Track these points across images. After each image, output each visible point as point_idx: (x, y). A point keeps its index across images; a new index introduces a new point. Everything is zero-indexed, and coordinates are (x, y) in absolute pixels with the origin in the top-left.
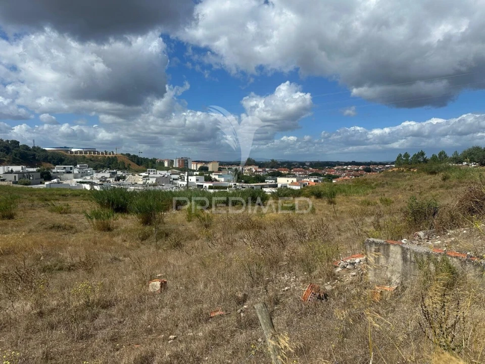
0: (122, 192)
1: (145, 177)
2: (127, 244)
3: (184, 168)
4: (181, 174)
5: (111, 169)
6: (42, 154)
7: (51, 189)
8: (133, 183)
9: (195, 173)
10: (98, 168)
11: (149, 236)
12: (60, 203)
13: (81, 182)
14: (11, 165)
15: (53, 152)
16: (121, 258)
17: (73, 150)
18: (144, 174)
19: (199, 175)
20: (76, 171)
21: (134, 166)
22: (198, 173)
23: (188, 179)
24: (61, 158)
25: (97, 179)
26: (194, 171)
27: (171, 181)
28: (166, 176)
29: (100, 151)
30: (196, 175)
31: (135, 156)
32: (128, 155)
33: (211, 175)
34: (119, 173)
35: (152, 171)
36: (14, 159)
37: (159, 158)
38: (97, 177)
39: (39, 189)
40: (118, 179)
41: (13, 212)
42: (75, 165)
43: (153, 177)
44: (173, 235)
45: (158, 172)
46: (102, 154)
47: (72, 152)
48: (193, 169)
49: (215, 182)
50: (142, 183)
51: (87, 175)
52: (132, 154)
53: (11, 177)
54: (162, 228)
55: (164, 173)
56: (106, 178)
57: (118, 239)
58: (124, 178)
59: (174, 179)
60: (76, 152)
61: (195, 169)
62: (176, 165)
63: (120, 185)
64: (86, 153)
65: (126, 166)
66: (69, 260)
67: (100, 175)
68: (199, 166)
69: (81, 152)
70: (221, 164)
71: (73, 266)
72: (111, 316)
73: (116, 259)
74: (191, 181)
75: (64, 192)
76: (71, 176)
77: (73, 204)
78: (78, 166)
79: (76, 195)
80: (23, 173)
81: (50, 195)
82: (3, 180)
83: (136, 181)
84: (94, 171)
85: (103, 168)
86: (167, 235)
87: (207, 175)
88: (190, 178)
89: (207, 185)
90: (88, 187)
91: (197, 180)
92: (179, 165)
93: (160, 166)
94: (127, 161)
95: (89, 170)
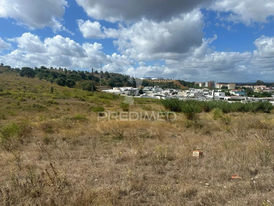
0: (176, 101)
1: (188, 93)
2: (179, 129)
3: (212, 86)
4: (210, 91)
5: (170, 88)
7: (143, 98)
8: (182, 96)
9: (219, 90)
10: (164, 88)
11: (191, 126)
12: (147, 105)
13: (156, 95)
14: (127, 87)
15: (144, 80)
16: (176, 136)
17: (153, 79)
18: (187, 91)
19: (222, 91)
20: (154, 89)
21: (182, 87)
22: (220, 90)
23: (214, 94)
24: (147, 83)
25: (164, 94)
26: (218, 89)
27: (203, 95)
28: (200, 92)
29: (165, 79)
30: (220, 92)
31: (183, 81)
32: (179, 80)
33: (229, 92)
34: (174, 90)
35: (192, 89)
36: (128, 84)
37: (196, 82)
38: (163, 93)
39: (138, 98)
40: (174, 94)
41: (128, 108)
42: (153, 86)
43: (193, 93)
44: (205, 127)
45: (196, 90)
46: (166, 80)
47: (152, 80)
48: (217, 88)
49: (232, 97)
50: (186, 96)
51: (159, 92)
52: (181, 80)
53: (127, 92)
54: (198, 122)
55: (199, 90)
56: (168, 93)
57: (174, 126)
58: (177, 93)
59: (205, 94)
60: (154, 80)
61: (219, 88)
62: (207, 85)
63: (174, 97)
64: (158, 80)
65: (178, 87)
66: (152, 133)
67: (165, 92)
68: (221, 86)
69: (156, 80)
70: (237, 84)
71: (153, 136)
72: (173, 165)
73: (173, 136)
74: (216, 95)
75: (148, 100)
76: (151, 92)
77: (153, 106)
78: (155, 87)
79: (154, 102)
80: (132, 90)
81: (142, 101)
82: (124, 94)
83: (183, 95)
84: (162, 90)
85: (166, 88)
86: (201, 126)
87: (227, 91)
88: (215, 93)
89: (227, 98)
90: (159, 97)
91: (220, 95)
92: (208, 85)
93: (197, 87)
94: (179, 84)
95: (160, 89)
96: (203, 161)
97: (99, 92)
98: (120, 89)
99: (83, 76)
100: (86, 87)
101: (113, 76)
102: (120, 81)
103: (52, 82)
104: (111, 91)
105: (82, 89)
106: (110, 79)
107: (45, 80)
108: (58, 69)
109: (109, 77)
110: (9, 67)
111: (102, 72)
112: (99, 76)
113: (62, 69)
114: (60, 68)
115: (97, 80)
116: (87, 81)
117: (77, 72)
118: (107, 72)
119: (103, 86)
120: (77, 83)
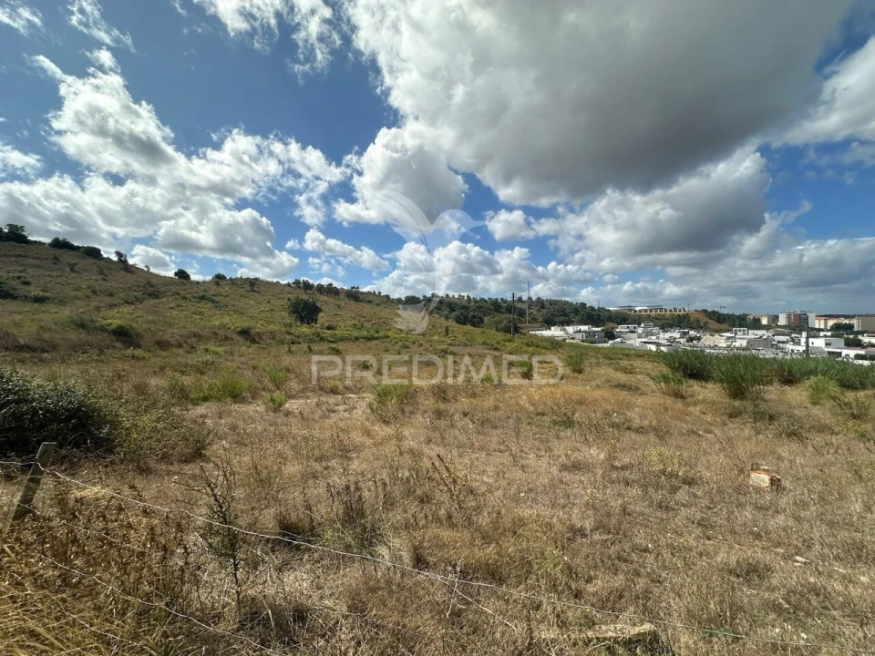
0: (700, 356)
1: (729, 338)
2: (708, 418)
3: (799, 324)
4: (793, 335)
5: (681, 328)
6: (607, 314)
7: (614, 348)
8: (712, 345)
9: (822, 334)
10: (665, 327)
11: (741, 413)
12: (625, 363)
13: (645, 342)
14: (580, 325)
15: (617, 312)
16: (700, 433)
17: (637, 309)
18: (728, 334)
19: (832, 336)
20: (640, 330)
21: (714, 324)
22: (829, 334)
23: (807, 343)
24: (624, 318)
25: (664, 339)
26: (820, 330)
27: (773, 345)
28: (765, 337)
29: (668, 308)
30: (825, 336)
31: (714, 312)
32: (705, 311)
33: (860, 337)
34: (692, 333)
35: (740, 331)
36: (582, 319)
37: (753, 313)
38: (664, 337)
39: (603, 348)
40: (691, 339)
41: (582, 366)
42: (639, 324)
43: (742, 339)
44: (784, 421)
45: (751, 332)
46: (671, 311)
47: (635, 311)
48: (817, 326)
49: (870, 349)
50: (725, 345)
51: (652, 335)
52: (710, 310)
53: (579, 336)
54: (763, 406)
55: (760, 332)
56: (675, 338)
57: (696, 410)
58: (699, 339)
59: (779, 342)
60: (640, 311)
61: (822, 327)
62: (782, 321)
63: (693, 347)
64: (651, 311)
65: (702, 325)
66: (637, 421)
67: (668, 335)
68: (831, 323)
69: (646, 311)
71: (642, 428)
72: (695, 496)
73: (693, 432)
74: (814, 345)
75: (627, 352)
76: (634, 335)
77: (637, 363)
78: (642, 325)
79: (640, 356)
80: (589, 332)
81: (614, 354)
82: (573, 338)
83: (717, 342)
84: (661, 331)
85: (672, 327)
86: (772, 418)
87: (852, 337)
88: (811, 340)
89: (852, 353)
90: (653, 348)
91: (827, 344)
92: (789, 322)
93: (756, 324)
94: (703, 319)
95: (655, 330)
96: (784, 501)
97: (524, 334)
98: (564, 330)
99: (496, 306)
100: (500, 326)
101: (551, 304)
102: (565, 315)
103: (447, 318)
104: (546, 333)
105: (494, 329)
106: (545, 311)
107: (437, 316)
108: (457, 296)
109: (543, 307)
110: (388, 297)
111: (530, 298)
112: (525, 306)
113: (463, 297)
114: (460, 296)
115: (522, 313)
116: (504, 316)
117: (486, 301)
118: (539, 298)
119: (531, 325)
120: (486, 319)
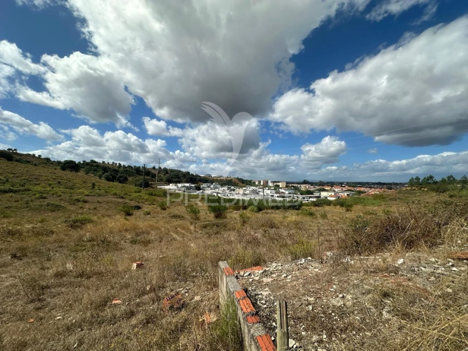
1: (244, 190)
3: (266, 185)
4: (264, 189)
5: (228, 185)
6: (199, 178)
9: (271, 188)
10: (222, 185)
13: (213, 192)
14: (185, 183)
15: (204, 177)
18: (244, 188)
20: (212, 186)
21: (240, 184)
22: (273, 188)
24: (207, 180)
25: (221, 191)
27: (257, 193)
28: (255, 190)
29: (225, 176)
32: (238, 178)
33: (280, 190)
34: (232, 188)
35: (248, 187)
36: (187, 180)
37: (253, 180)
38: (221, 189)
40: (231, 191)
42: (212, 184)
43: (248, 190)
45: (251, 187)
47: (212, 177)
49: (281, 194)
50: (242, 193)
51: (217, 188)
52: (240, 178)
53: (183, 189)
55: (254, 188)
56: (225, 190)
58: (234, 190)
59: (259, 192)
60: (214, 177)
61: (272, 186)
62: (262, 184)
64: (218, 177)
65: (236, 184)
67: (223, 188)
68: (274, 184)
69: (216, 177)
70: (287, 183)
74: (268, 193)
76: (210, 188)
78: (214, 184)
80: (189, 187)
82: (180, 190)
83: (240, 192)
85: (224, 185)
87: (278, 190)
89: (276, 195)
91: (271, 192)
93: (253, 184)
94: (237, 181)
95: (219, 186)
97: (154, 188)
98: (177, 186)
99: (138, 171)
100: (139, 183)
101: (171, 172)
102: (178, 177)
103: (100, 177)
104: (167, 187)
105: (134, 185)
106: (168, 175)
107: (92, 175)
108: (111, 163)
109: (167, 173)
111: (160, 168)
112: (156, 172)
113: (116, 164)
114: (113, 163)
115: (154, 176)
116: (142, 177)
117: (132, 167)
118: (165, 168)
119: (159, 182)
120: (130, 179)
